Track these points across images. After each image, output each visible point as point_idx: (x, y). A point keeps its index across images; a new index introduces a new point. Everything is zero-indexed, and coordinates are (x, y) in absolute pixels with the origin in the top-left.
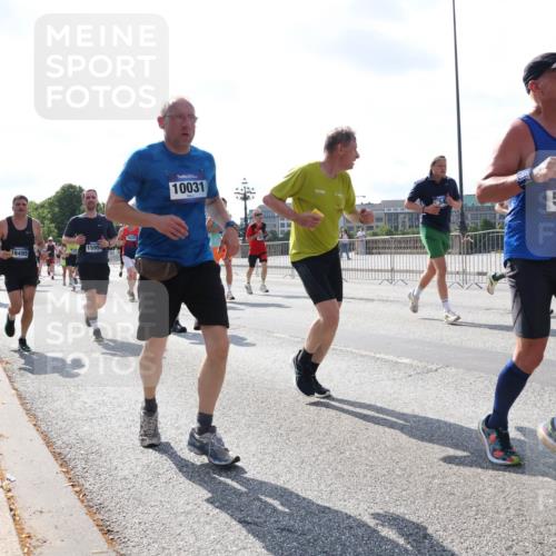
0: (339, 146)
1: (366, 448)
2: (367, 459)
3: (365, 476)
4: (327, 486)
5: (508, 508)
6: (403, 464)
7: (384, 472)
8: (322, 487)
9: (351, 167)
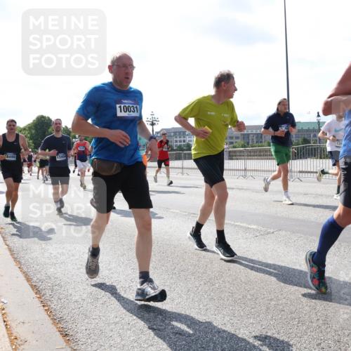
0: (223, 83)
1: (229, 282)
2: (229, 288)
3: (228, 300)
4: (204, 306)
5: (318, 320)
6: (252, 292)
7: (240, 297)
8: (201, 306)
9: (232, 97)
